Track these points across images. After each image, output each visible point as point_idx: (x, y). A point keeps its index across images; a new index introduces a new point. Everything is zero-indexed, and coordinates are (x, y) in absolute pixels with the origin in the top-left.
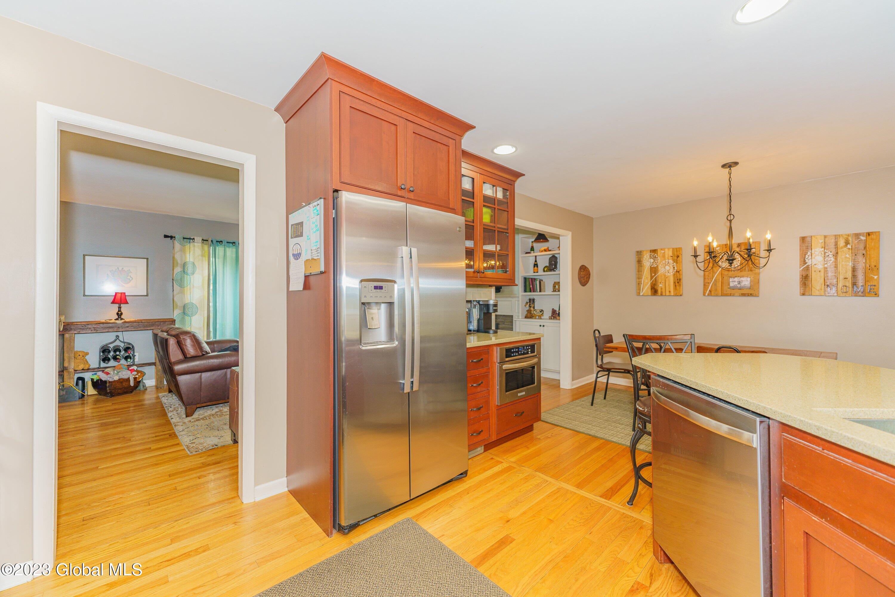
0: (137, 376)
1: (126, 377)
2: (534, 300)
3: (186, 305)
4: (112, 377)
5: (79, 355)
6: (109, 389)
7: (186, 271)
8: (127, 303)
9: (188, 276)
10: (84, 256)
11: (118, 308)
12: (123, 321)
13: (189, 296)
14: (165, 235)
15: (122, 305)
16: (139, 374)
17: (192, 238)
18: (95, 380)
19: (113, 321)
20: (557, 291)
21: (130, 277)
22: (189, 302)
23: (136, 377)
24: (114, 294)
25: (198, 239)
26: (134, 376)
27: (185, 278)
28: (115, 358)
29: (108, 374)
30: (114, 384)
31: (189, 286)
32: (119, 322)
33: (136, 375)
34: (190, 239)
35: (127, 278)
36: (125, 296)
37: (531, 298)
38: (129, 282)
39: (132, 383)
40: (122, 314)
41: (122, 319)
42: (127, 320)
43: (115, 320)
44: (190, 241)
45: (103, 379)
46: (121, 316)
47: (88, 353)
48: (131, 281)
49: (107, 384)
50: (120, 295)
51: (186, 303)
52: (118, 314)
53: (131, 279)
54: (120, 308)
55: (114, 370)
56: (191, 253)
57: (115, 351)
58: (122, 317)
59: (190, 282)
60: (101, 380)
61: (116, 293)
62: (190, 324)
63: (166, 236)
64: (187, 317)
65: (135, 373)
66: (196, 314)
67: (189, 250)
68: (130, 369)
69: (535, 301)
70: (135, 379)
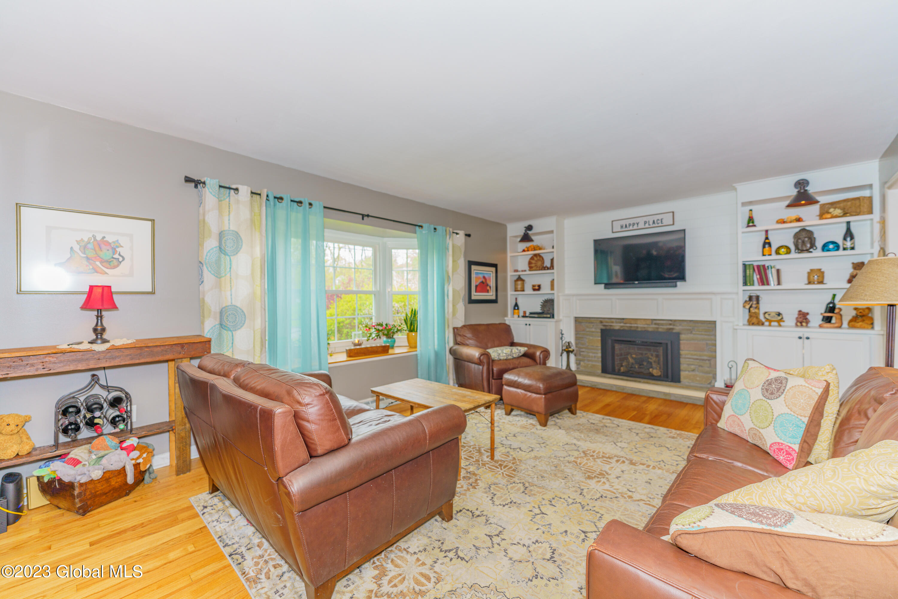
0: (140, 461)
1: (117, 466)
2: (758, 298)
3: (224, 310)
4: (87, 473)
5: (8, 425)
6: (81, 501)
7: (223, 248)
8: (114, 307)
9: (227, 257)
10: (18, 206)
11: (95, 318)
12: (106, 346)
13: (229, 293)
14: (186, 177)
15: (104, 313)
16: (145, 455)
17: (234, 186)
18: (46, 480)
19: (85, 346)
20: (816, 283)
21: (120, 255)
22: (230, 304)
23: (139, 464)
24: (87, 289)
25: (245, 190)
26: (133, 462)
27: (222, 259)
28: (91, 424)
29: (76, 462)
30: (90, 486)
31: (228, 275)
32: (99, 347)
33: (138, 458)
34: (230, 188)
35: (113, 258)
36: (111, 292)
37: (752, 295)
38: (118, 266)
39: (130, 479)
40: (104, 330)
41: (105, 341)
42: (118, 342)
43: (89, 343)
44: (229, 193)
45: (66, 479)
46: (102, 334)
47: (30, 418)
48: (120, 262)
49: (74, 489)
50: (100, 290)
51: (224, 306)
52: (95, 330)
53: (121, 259)
54: (99, 317)
55: (90, 452)
56: (231, 215)
57: (90, 410)
58: (105, 336)
59: (230, 268)
60: (60, 480)
61: (91, 287)
62: (231, 345)
63: (188, 180)
64: (225, 332)
65: (135, 454)
66: (242, 327)
67: (228, 209)
68: (124, 445)
69: (760, 299)
70: (136, 466)
